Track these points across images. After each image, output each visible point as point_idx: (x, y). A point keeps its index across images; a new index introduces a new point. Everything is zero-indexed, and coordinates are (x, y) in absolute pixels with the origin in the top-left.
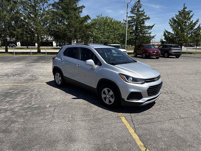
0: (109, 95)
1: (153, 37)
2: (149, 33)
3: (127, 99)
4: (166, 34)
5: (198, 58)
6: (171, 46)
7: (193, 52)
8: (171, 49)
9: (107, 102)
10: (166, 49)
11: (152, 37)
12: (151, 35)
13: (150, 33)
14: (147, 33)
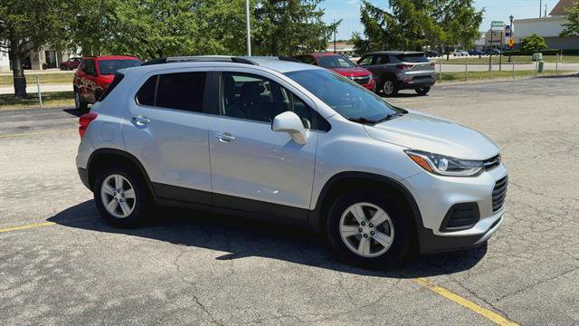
0: (371, 226)
1: (333, 28)
2: (316, 14)
3: (442, 229)
4: (370, 16)
5: (482, 90)
6: (401, 57)
7: (455, 74)
8: (401, 67)
9: (364, 250)
10: (385, 66)
11: (330, 27)
12: (323, 19)
13: (320, 14)
14: (311, 15)
